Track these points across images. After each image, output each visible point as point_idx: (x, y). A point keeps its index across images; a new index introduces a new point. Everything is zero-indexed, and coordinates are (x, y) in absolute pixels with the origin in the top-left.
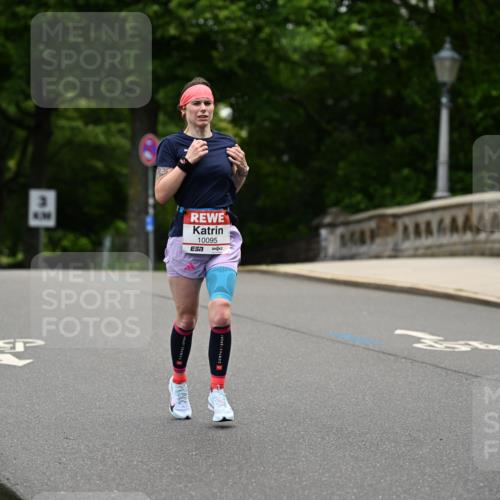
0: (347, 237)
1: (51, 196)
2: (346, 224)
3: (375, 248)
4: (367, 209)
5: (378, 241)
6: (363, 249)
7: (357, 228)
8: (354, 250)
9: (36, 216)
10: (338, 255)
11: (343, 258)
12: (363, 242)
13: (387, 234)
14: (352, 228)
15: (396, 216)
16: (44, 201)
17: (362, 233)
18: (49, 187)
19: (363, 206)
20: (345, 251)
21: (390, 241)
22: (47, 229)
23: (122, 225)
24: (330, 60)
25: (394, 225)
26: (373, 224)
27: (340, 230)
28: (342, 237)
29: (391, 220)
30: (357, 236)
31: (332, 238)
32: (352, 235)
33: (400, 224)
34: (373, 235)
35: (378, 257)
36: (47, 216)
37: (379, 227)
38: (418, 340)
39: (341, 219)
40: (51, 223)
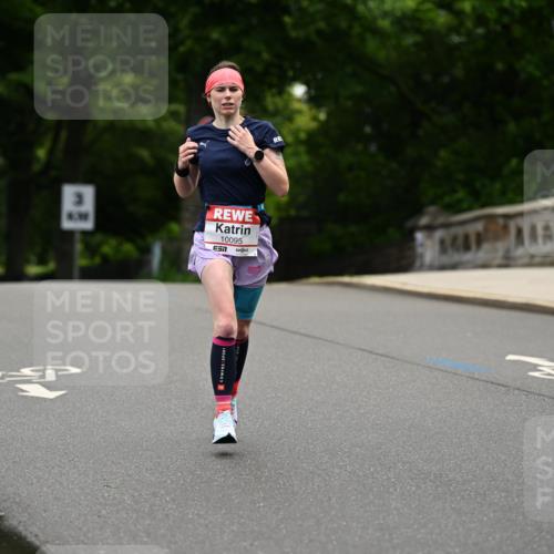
0: (448, 242)
1: (88, 192)
2: (446, 226)
3: (482, 255)
4: (470, 209)
5: (486, 246)
6: (468, 256)
7: (460, 231)
8: (456, 257)
9: (70, 216)
10: (437, 263)
11: (443, 268)
12: (467, 248)
13: (497, 238)
14: (454, 230)
15: (507, 217)
16: (80, 199)
17: (467, 237)
18: (86, 181)
19: (465, 205)
20: (445, 259)
21: (501, 246)
22: (85, 233)
23: (175, 227)
24: (426, 27)
25: (506, 228)
26: (479, 226)
27: (439, 234)
28: (442, 242)
29: (501, 221)
30: (460, 241)
31: (429, 243)
32: (455, 239)
33: (512, 225)
34: (480, 239)
35: (485, 266)
36: (83, 217)
37: (486, 229)
38: (535, 367)
39: (441, 220)
40: (89, 225)
